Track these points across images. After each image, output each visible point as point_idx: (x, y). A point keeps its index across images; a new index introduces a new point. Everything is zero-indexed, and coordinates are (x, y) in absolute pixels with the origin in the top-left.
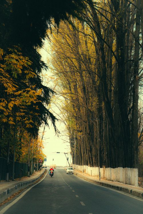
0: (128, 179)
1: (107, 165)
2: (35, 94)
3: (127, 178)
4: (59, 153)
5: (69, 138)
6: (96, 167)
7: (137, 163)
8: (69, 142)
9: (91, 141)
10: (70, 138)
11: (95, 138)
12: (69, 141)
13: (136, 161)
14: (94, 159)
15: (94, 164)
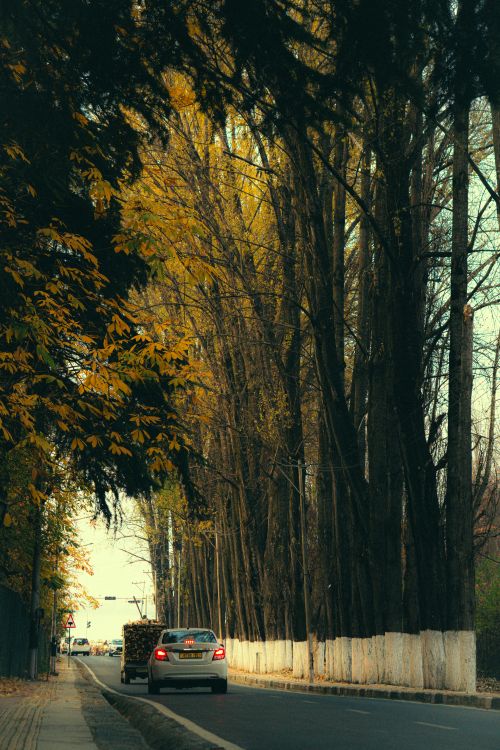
0: (434, 672)
1: (330, 629)
2: (164, 356)
3: (430, 667)
4: (114, 598)
5: (146, 545)
6: (276, 639)
7: (472, 612)
8: (149, 559)
9: (256, 547)
10: (151, 547)
11: (273, 539)
12: (147, 556)
13: (467, 607)
14: (266, 611)
15: (266, 631)
